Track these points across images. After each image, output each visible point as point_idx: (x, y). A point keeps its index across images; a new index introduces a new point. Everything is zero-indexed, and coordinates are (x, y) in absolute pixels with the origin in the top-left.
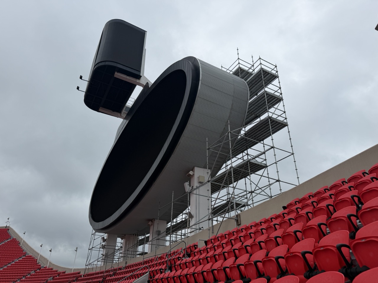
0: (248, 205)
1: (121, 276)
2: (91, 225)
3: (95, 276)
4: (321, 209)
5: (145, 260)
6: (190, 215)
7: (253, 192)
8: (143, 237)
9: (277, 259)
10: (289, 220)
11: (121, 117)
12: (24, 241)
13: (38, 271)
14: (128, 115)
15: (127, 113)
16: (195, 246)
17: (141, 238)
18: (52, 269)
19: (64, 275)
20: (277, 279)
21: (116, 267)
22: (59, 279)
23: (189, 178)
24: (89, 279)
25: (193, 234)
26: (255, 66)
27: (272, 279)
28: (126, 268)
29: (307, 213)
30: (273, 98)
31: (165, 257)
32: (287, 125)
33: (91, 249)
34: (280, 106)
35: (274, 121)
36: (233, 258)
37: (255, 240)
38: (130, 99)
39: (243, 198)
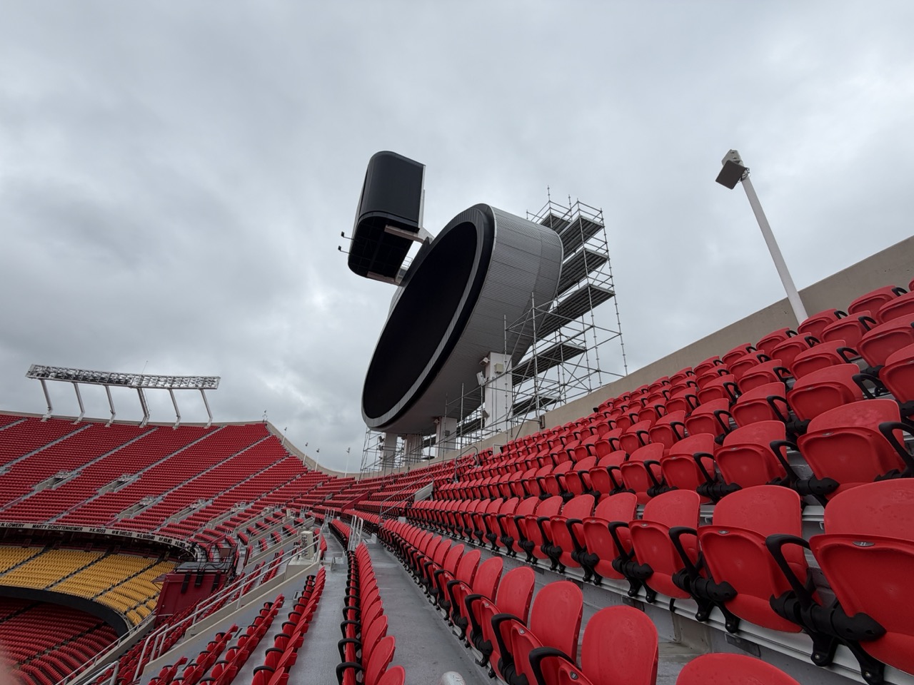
0: (561, 401)
1: (403, 484)
2: (365, 421)
3: (372, 483)
4: (677, 402)
5: (432, 466)
6: (485, 415)
7: (566, 385)
8: (429, 437)
9: (610, 470)
10: (631, 416)
11: (394, 283)
12: (285, 439)
13: (305, 475)
14: (404, 280)
15: (402, 277)
16: (490, 452)
17: (426, 438)
18: (321, 473)
19: (336, 481)
20: (610, 495)
21: (396, 473)
22: (331, 485)
23: (483, 367)
24: (366, 486)
25: (488, 437)
26: (573, 211)
27: (603, 495)
28: (410, 474)
29: (657, 407)
30: (595, 257)
31: (454, 463)
32: (614, 295)
33: (366, 451)
34: (604, 268)
35: (596, 290)
36: (551, 466)
37: (581, 442)
38: (406, 258)
39: (555, 392)
